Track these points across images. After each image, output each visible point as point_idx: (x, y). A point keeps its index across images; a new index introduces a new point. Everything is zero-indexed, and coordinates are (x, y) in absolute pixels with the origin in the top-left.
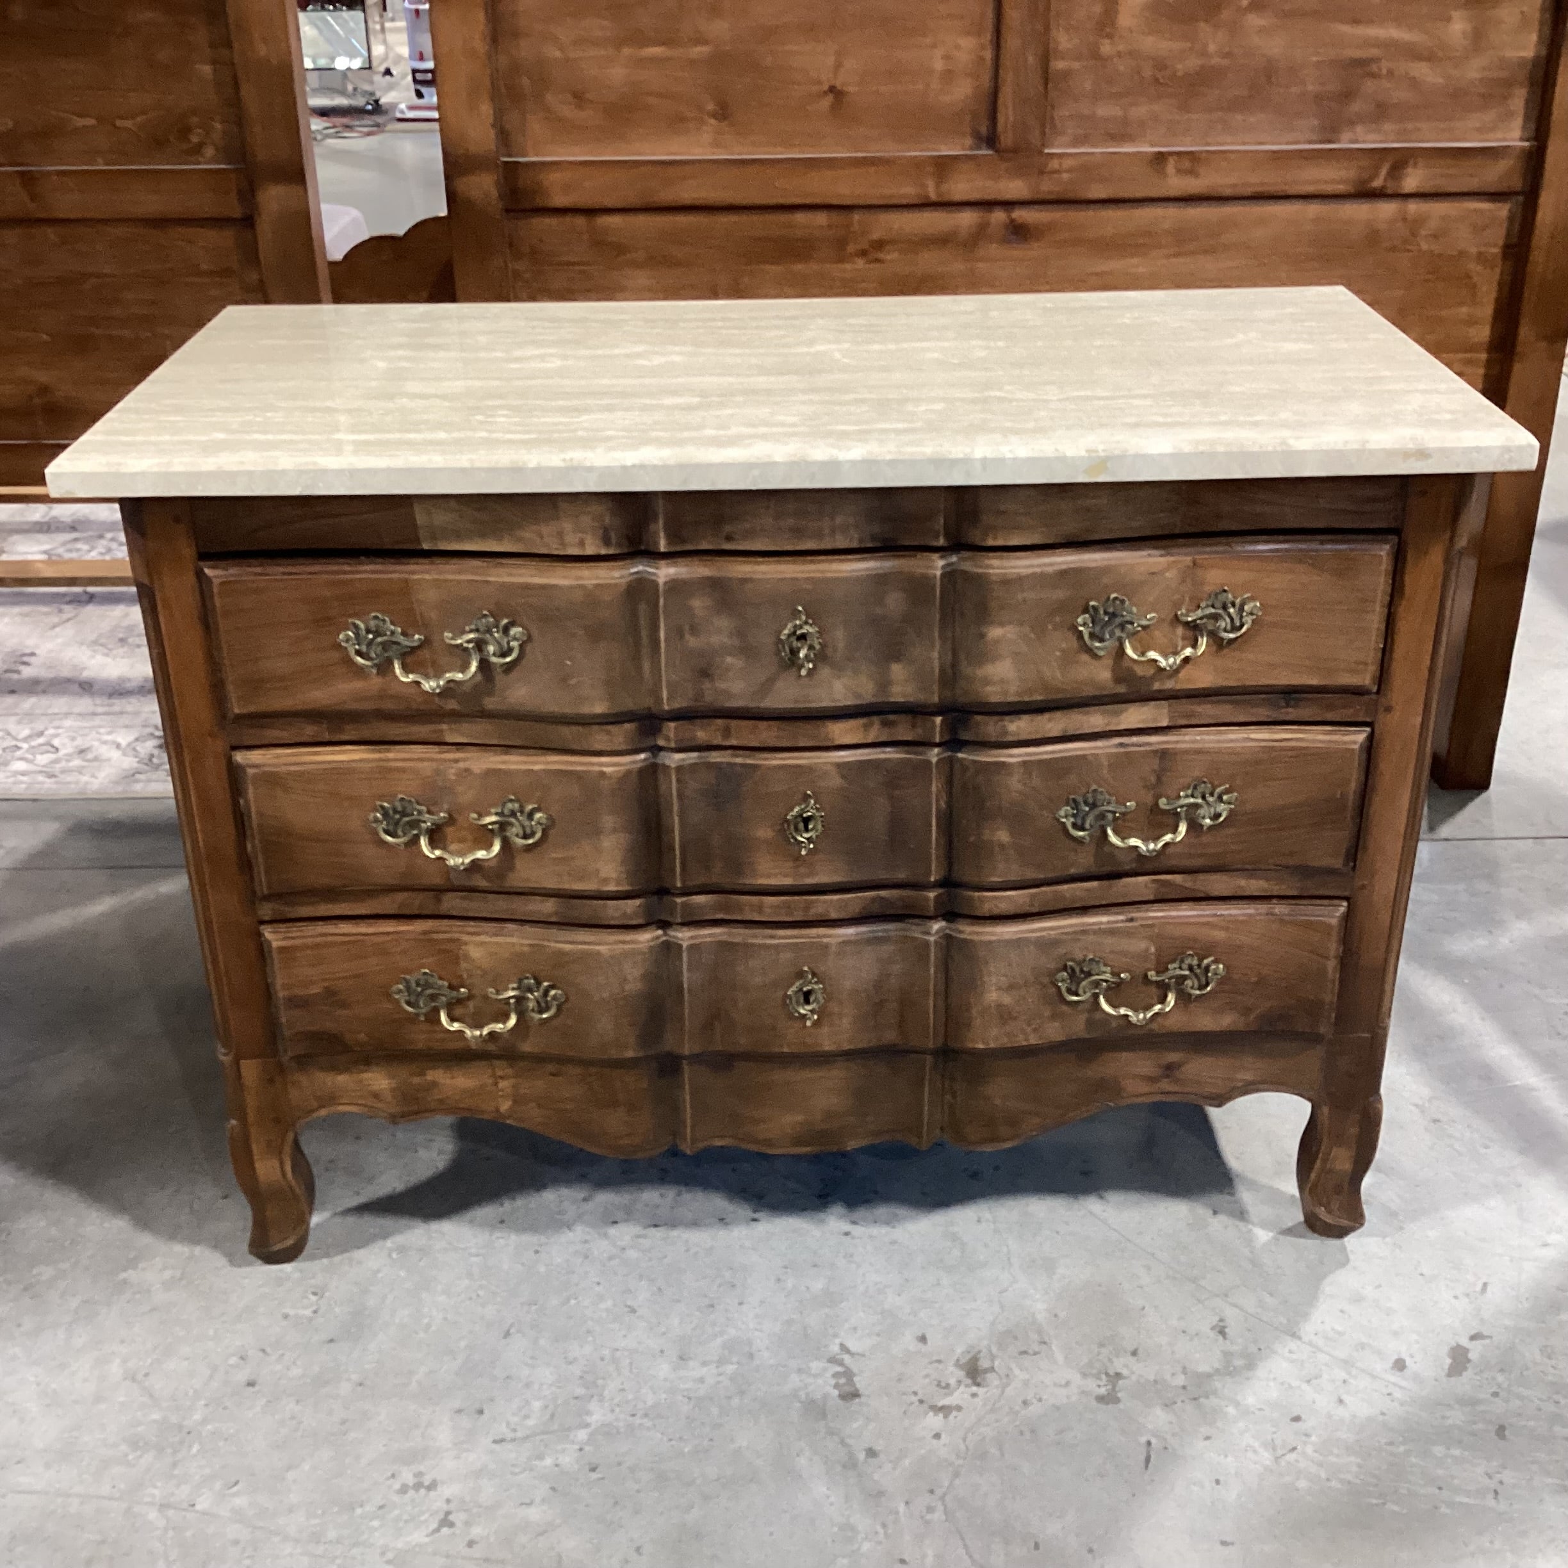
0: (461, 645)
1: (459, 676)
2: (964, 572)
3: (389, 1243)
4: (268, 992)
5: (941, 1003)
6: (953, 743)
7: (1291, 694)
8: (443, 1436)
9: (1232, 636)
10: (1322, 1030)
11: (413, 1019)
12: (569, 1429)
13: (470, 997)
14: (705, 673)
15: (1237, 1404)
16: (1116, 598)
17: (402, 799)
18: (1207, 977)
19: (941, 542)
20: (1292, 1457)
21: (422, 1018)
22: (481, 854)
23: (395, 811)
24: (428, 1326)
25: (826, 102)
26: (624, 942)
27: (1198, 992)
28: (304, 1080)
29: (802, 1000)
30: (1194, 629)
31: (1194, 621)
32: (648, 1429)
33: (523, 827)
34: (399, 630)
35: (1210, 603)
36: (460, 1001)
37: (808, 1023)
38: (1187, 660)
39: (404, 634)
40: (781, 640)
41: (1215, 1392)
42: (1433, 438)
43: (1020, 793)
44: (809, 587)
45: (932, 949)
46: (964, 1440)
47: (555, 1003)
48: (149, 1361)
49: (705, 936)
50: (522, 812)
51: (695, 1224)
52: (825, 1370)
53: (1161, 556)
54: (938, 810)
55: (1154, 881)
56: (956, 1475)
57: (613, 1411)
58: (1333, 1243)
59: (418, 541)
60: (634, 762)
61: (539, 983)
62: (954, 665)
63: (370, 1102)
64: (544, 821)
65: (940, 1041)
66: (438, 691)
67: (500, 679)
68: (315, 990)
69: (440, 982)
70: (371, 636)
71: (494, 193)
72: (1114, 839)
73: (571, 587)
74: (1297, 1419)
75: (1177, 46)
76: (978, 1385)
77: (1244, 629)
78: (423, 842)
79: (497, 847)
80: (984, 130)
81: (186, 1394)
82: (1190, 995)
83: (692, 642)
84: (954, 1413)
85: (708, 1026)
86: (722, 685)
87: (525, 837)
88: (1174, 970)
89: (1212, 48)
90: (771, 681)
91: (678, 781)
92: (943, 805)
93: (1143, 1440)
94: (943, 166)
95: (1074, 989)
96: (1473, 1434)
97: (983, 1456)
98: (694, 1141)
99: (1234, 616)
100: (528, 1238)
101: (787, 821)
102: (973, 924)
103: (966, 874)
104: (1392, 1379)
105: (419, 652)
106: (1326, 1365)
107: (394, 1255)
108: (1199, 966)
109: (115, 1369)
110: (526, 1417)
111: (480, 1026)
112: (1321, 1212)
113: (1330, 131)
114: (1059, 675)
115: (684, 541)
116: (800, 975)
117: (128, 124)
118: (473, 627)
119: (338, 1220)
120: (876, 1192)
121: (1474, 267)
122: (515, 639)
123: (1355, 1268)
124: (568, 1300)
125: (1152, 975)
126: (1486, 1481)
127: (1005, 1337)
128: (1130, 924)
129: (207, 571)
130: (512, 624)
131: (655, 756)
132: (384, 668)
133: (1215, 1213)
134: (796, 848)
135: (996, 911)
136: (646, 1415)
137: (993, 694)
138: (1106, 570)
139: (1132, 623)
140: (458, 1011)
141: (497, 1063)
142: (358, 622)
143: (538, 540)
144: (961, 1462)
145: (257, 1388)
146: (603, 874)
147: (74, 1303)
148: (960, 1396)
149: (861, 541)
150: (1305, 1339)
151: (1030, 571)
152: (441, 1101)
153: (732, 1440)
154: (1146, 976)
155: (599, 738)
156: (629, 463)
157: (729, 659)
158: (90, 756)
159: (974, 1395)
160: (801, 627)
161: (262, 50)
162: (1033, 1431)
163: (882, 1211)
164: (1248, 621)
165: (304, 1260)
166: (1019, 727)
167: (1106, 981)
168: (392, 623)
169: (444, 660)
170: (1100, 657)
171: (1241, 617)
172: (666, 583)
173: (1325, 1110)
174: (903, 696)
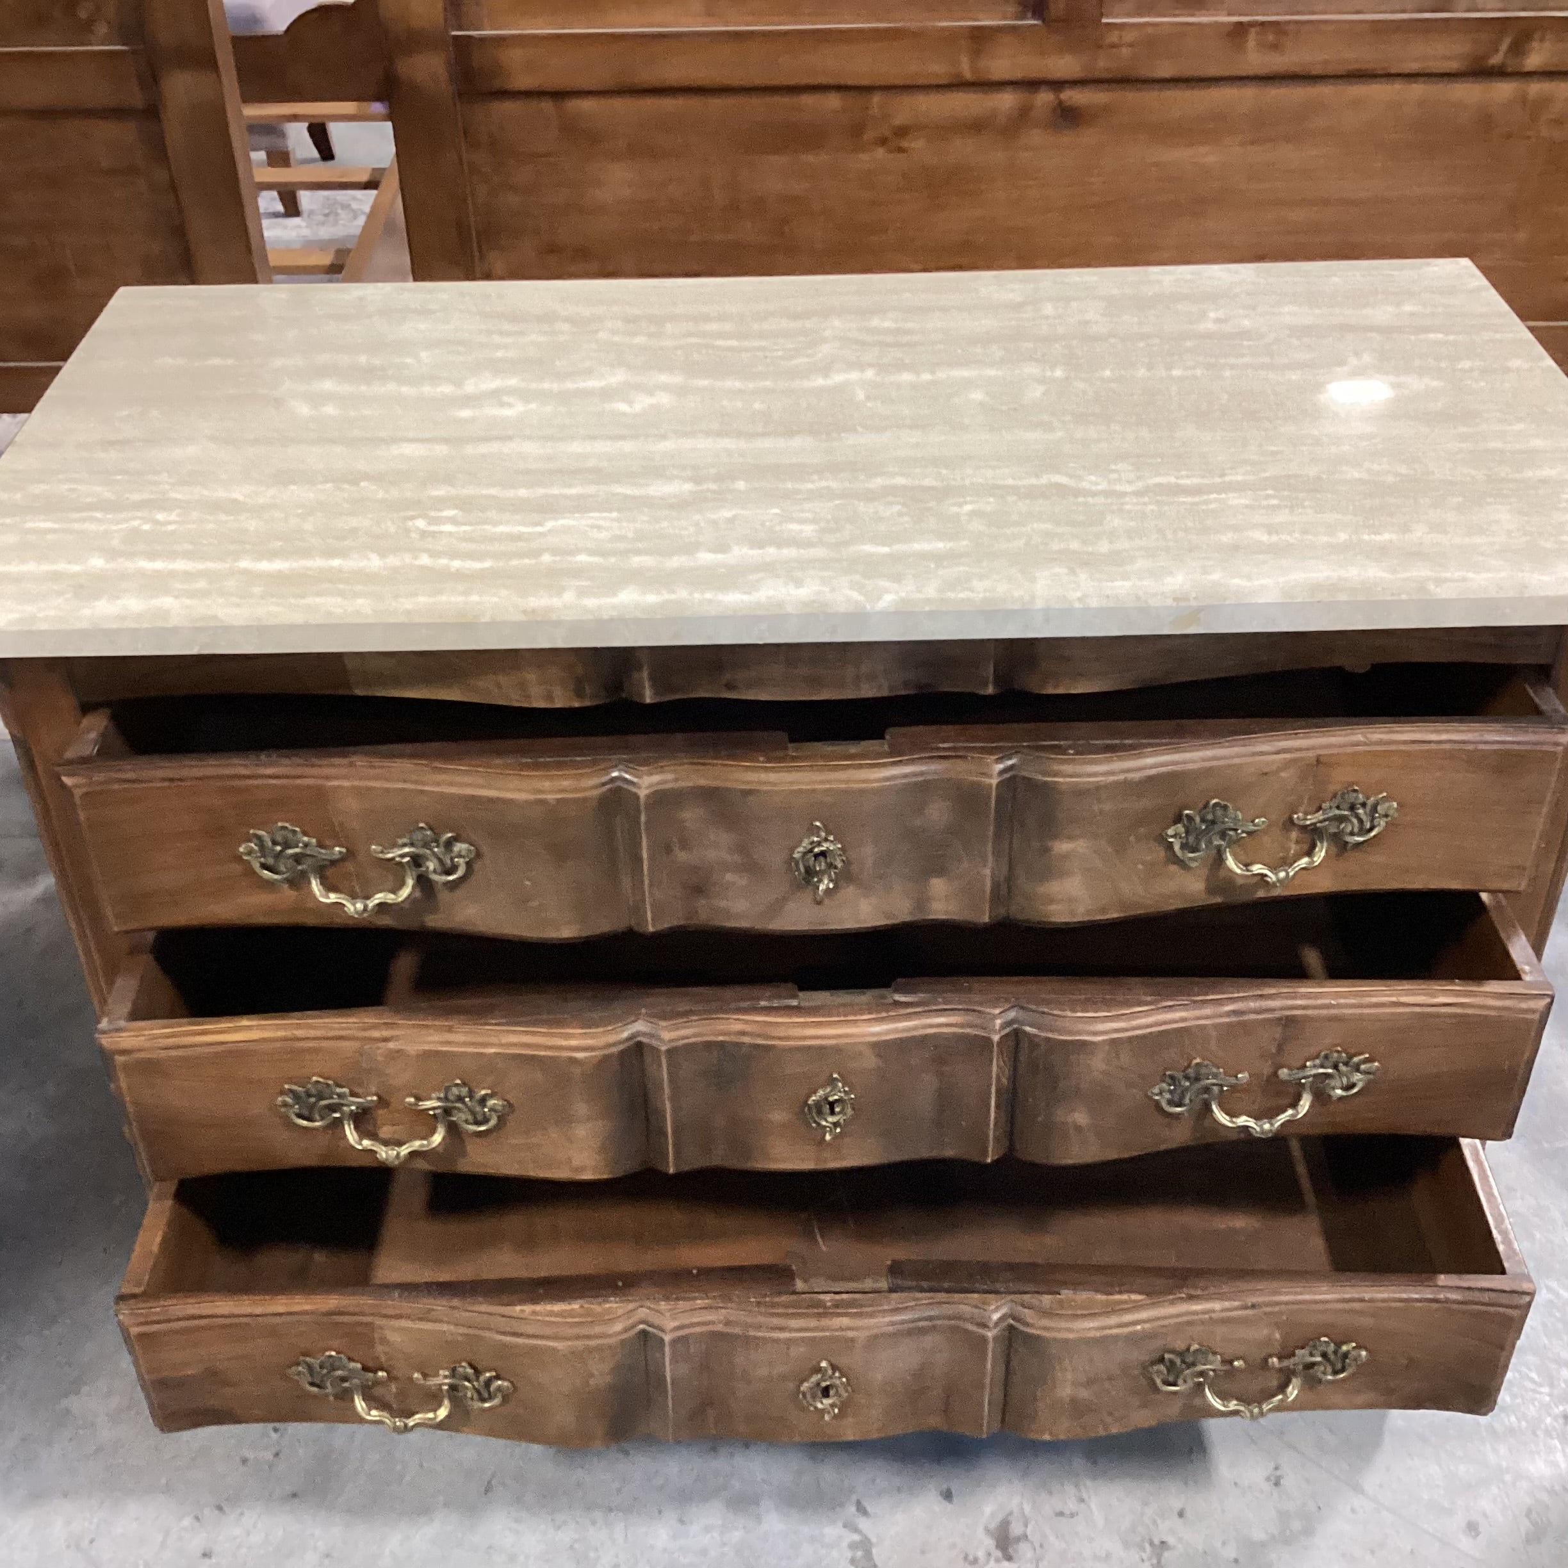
0: (393, 859)
1: (391, 898)
2: (1028, 780)
9: (1361, 839)
14: (699, 890)
16: (1216, 805)
30: (1312, 836)
31: (1314, 824)
33: (473, 1114)
34: (314, 841)
35: (1334, 804)
39: (320, 846)
40: (792, 859)
44: (829, 799)
49: (694, 1325)
62: (1010, 878)
64: (499, 1108)
67: (444, 896)
70: (279, 848)
71: (443, 74)
73: (526, 802)
77: (1373, 834)
83: (682, 856)
85: (698, 1413)
86: (721, 903)
90: (782, 901)
94: (980, 38)
99: (1364, 818)
105: (342, 866)
114: (1140, 890)
115: (674, 690)
118: (405, 840)
122: (460, 856)
130: (456, 839)
132: (298, 881)
137: (1058, 913)
138: (1209, 773)
139: (1236, 830)
142: (261, 834)
146: (576, 1162)
150: (1369, 1495)
151: (1110, 778)
157: (729, 877)
160: (819, 844)
164: (1381, 822)
168: (305, 834)
169: (373, 876)
170: (1192, 867)
171: (1373, 818)
172: (648, 797)
174: (946, 912)
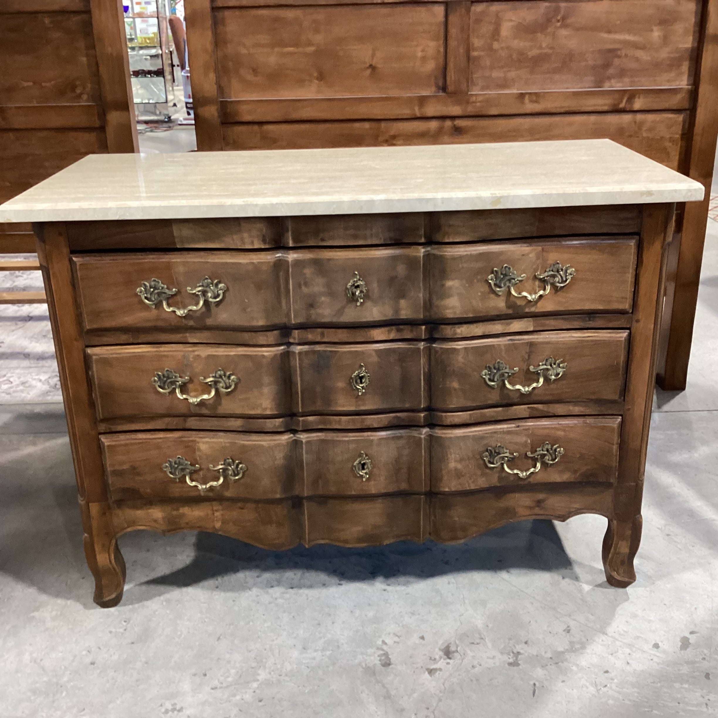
0: (195, 293)
1: (194, 308)
2: (434, 255)
3: (162, 598)
4: (103, 468)
5: (428, 470)
6: (431, 339)
7: (591, 314)
8: (186, 686)
9: (562, 285)
10: (612, 481)
11: (173, 481)
12: (248, 683)
13: (200, 469)
14: (311, 306)
15: (577, 665)
16: (506, 267)
17: (167, 370)
18: (555, 455)
19: (423, 240)
20: (605, 689)
21: (178, 480)
22: (205, 397)
23: (164, 376)
24: (180, 635)
25: (369, 71)
26: (275, 440)
27: (551, 462)
28: (119, 512)
29: (361, 468)
30: (544, 282)
31: (544, 278)
32: (288, 681)
33: (225, 383)
34: (165, 286)
35: (551, 269)
36: (196, 471)
37: (364, 480)
38: (541, 296)
39: (168, 288)
40: (347, 289)
41: (566, 660)
42: (654, 187)
43: (463, 363)
44: (360, 262)
45: (423, 441)
46: (443, 684)
47: (241, 471)
48: (43, 653)
49: (314, 437)
50: (225, 376)
51: (311, 587)
52: (374, 653)
53: (527, 247)
54: (424, 372)
55: (528, 408)
56: (440, 700)
57: (270, 673)
58: (621, 590)
59: (175, 243)
60: (278, 350)
61: (233, 462)
62: (430, 300)
63: (153, 524)
64: (235, 380)
65: (428, 489)
66: (184, 315)
67: (214, 309)
68: (125, 467)
69: (186, 462)
70: (152, 290)
71: (216, 114)
72: (508, 386)
73: (247, 264)
74: (607, 672)
75: (528, 44)
76: (450, 658)
77: (567, 282)
78: (177, 391)
79: (213, 393)
80: (441, 84)
81: (61, 668)
82: (548, 464)
83: (305, 290)
84: (438, 672)
85: (315, 482)
86: (320, 311)
87: (227, 388)
88: (540, 451)
89: (544, 45)
90: (343, 308)
91: (299, 359)
92: (426, 370)
93: (532, 683)
94: (422, 101)
95: (492, 461)
96: (694, 677)
97: (453, 691)
98: (309, 541)
99: (563, 275)
100: (230, 595)
101: (351, 378)
102: (441, 429)
103: (439, 405)
104: (653, 652)
105: (175, 298)
106: (620, 647)
107: (164, 603)
108: (551, 449)
109: (27, 657)
110: (228, 677)
111: (205, 484)
112: (615, 574)
113: (599, 83)
114: (480, 304)
115: (301, 242)
116: (360, 455)
117: (48, 84)
118: (201, 284)
119: (137, 587)
120: (399, 571)
121: (668, 144)
122: (221, 289)
123: (632, 602)
124: (249, 622)
125: (529, 454)
126: (701, 699)
127: (463, 636)
128: (518, 429)
129: (74, 258)
130: (220, 282)
131: (288, 347)
132: (159, 305)
133: (563, 578)
134: (356, 392)
135: (453, 423)
136: (286, 675)
137: (449, 314)
138: (501, 253)
139: (514, 279)
140: (195, 476)
141: (214, 503)
142: (146, 283)
143: (231, 242)
144: (441, 695)
145: (96, 665)
146: (264, 406)
147: (8, 627)
148: (441, 664)
149: (384, 240)
150: (610, 635)
151: (465, 253)
152: (187, 523)
153: (329, 686)
154: (526, 454)
155: (262, 339)
156: (274, 203)
157: (323, 299)
158: (27, 385)
159: (448, 663)
160: (357, 282)
161: (110, 50)
162: (477, 680)
163: (402, 579)
164: (569, 277)
165: (121, 606)
166: (462, 330)
167: (507, 457)
168: (162, 283)
169: (187, 301)
170: (500, 296)
171: (566, 276)
172: (292, 261)
173: (615, 522)
174: (406, 315)
